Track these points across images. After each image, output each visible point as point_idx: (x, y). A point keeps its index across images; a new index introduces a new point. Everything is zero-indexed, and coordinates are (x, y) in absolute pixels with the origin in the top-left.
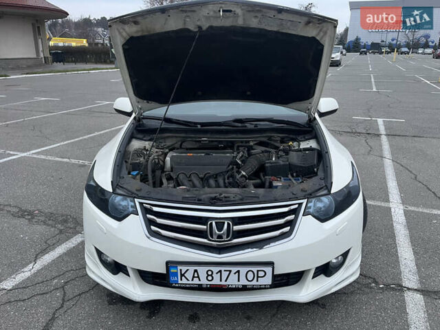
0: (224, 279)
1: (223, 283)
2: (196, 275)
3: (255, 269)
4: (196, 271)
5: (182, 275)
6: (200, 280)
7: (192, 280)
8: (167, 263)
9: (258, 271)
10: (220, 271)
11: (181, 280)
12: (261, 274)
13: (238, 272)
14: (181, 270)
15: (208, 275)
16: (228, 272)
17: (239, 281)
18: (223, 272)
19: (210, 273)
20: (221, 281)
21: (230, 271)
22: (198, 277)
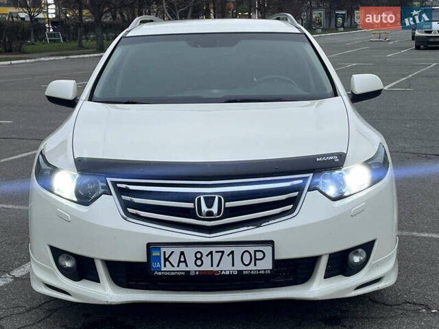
0: (215, 263)
1: (215, 268)
2: (182, 259)
3: (252, 249)
4: (182, 253)
5: (166, 260)
6: (187, 266)
7: (178, 266)
8: (149, 245)
9: (255, 251)
10: (211, 253)
11: (165, 266)
12: (259, 255)
13: (232, 253)
14: (164, 252)
15: (197, 259)
16: (221, 254)
17: (233, 265)
18: (214, 253)
19: (199, 256)
20: (212, 266)
21: (223, 252)
22: (185, 261)
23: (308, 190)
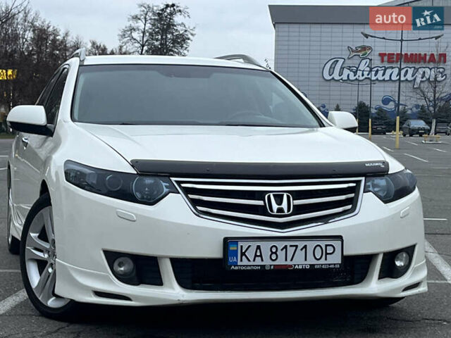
0: (289, 258)
1: (289, 263)
2: (258, 254)
3: (323, 244)
4: (258, 247)
5: (243, 254)
6: (262, 260)
7: (254, 260)
8: (226, 239)
9: (326, 246)
10: (286, 247)
11: (241, 260)
12: (330, 250)
13: (305, 247)
14: (242, 247)
15: (272, 253)
16: (294, 248)
17: (306, 260)
18: (288, 247)
19: (274, 250)
20: (286, 260)
21: (296, 246)
22: (261, 256)
23: (364, 192)
